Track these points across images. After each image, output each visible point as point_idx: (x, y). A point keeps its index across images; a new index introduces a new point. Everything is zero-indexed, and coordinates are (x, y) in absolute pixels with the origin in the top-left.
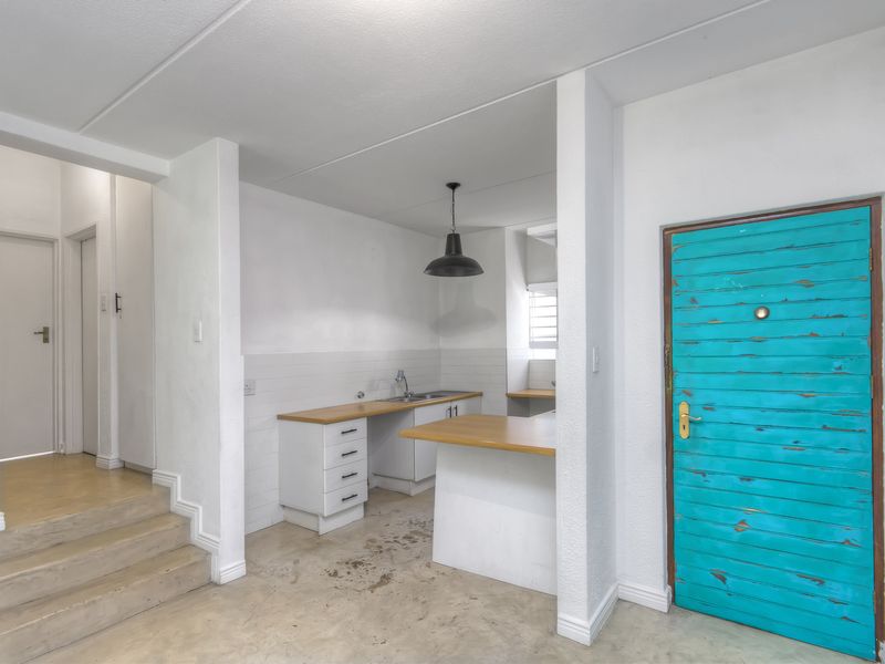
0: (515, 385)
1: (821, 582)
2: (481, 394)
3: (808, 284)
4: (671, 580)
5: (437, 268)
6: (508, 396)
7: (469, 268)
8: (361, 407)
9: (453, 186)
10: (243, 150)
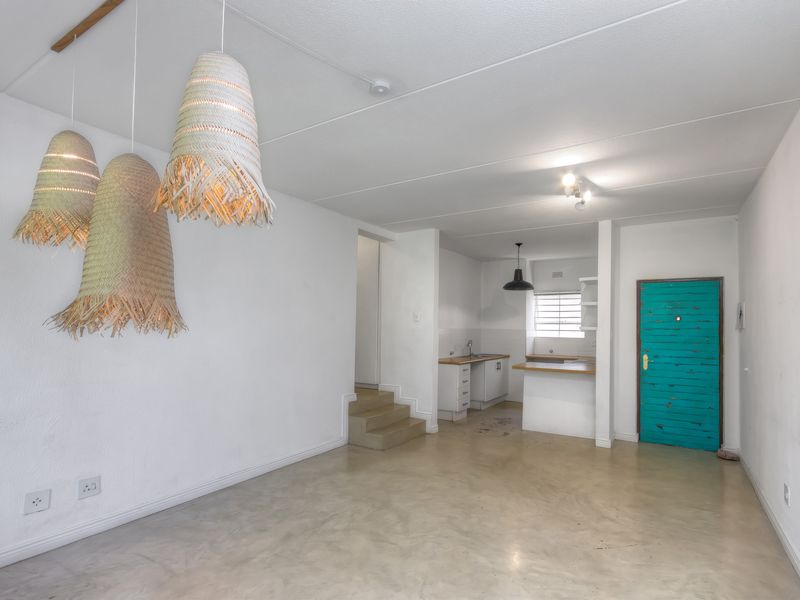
0: (529, 353)
1: (700, 424)
2: (508, 356)
3: (696, 308)
4: (639, 431)
5: (509, 287)
6: (527, 357)
7: (526, 286)
8: (451, 359)
9: (519, 245)
10: (442, 234)
